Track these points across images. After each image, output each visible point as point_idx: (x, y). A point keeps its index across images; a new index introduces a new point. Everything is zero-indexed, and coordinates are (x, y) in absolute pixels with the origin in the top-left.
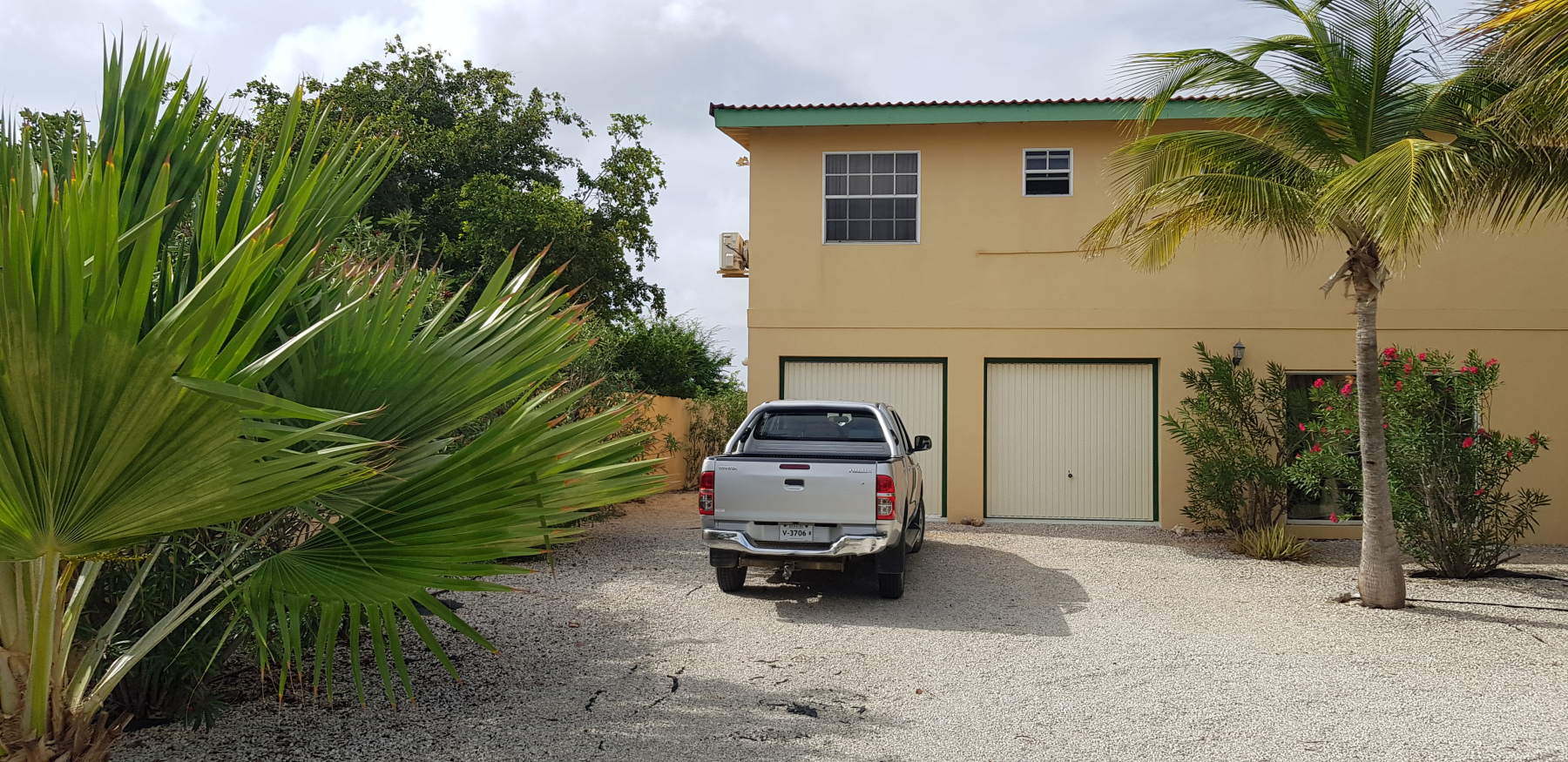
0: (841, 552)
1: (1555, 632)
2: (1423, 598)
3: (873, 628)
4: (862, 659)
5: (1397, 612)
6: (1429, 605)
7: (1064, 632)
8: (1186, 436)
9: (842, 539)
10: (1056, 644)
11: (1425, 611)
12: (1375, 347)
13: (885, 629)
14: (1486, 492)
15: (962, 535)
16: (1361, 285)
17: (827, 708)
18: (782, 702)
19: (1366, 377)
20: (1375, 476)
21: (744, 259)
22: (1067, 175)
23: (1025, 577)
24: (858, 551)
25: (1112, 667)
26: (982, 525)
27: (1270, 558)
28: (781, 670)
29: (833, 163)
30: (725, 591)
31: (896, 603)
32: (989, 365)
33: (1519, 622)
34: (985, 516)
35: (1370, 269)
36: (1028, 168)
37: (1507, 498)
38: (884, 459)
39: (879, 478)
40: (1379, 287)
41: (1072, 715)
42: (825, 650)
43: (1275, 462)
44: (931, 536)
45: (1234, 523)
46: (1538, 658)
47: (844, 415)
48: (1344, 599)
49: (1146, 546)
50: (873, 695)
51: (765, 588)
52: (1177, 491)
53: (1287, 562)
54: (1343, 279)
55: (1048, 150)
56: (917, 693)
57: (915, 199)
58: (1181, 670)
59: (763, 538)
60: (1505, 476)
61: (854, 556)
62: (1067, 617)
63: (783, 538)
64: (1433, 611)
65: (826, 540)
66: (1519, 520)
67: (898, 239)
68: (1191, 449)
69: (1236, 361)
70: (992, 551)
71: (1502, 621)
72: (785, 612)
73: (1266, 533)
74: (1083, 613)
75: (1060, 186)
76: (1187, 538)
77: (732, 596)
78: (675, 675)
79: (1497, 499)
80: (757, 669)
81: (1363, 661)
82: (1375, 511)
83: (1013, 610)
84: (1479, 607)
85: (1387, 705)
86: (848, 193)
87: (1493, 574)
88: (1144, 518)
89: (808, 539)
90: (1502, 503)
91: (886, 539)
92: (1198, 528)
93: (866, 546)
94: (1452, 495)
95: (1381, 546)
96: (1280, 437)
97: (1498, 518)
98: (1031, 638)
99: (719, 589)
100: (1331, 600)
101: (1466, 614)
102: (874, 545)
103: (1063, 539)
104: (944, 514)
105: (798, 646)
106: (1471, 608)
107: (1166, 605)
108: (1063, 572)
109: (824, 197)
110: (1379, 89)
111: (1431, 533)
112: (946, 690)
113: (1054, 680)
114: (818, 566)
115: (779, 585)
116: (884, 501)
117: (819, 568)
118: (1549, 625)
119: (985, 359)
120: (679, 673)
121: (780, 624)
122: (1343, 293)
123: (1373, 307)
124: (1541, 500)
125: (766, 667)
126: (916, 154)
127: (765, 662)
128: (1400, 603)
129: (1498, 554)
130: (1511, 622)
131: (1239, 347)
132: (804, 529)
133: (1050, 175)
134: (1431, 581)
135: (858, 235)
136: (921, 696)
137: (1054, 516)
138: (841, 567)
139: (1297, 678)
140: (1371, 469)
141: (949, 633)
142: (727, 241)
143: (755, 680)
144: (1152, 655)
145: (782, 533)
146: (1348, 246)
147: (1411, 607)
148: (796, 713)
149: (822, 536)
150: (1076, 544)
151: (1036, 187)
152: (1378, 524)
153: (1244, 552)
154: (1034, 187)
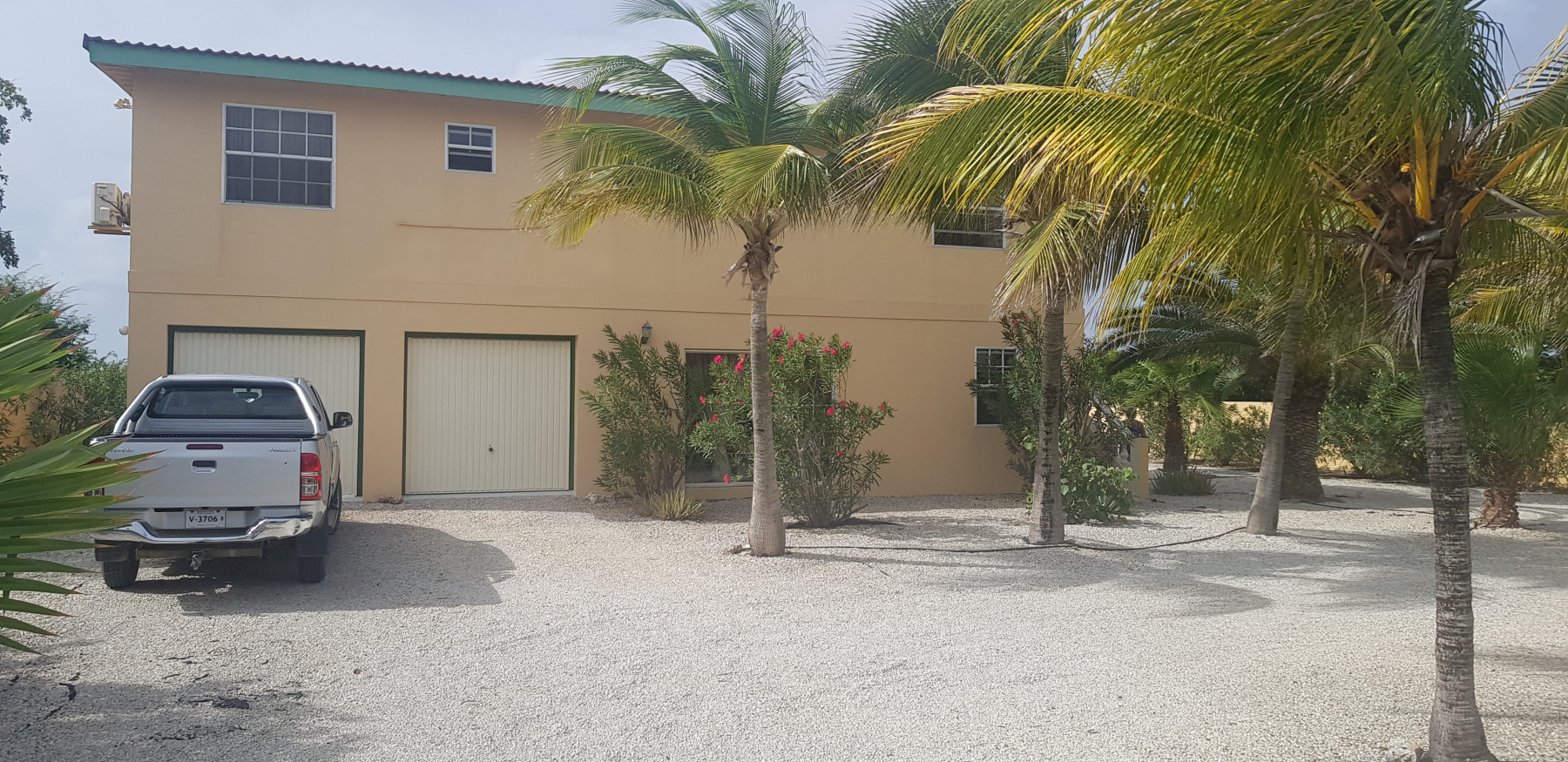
0: (259, 537)
1: (895, 567)
2: (797, 545)
3: (296, 614)
4: (290, 646)
5: (779, 558)
6: (802, 551)
7: (495, 600)
8: (602, 409)
9: (261, 523)
10: (487, 612)
11: (800, 556)
12: (765, 329)
13: (310, 613)
14: (843, 454)
15: (380, 513)
16: (756, 276)
17: (258, 699)
18: (206, 698)
19: (758, 356)
20: (764, 442)
21: (123, 214)
22: (489, 153)
23: (451, 551)
24: (279, 535)
25: (546, 628)
26: (400, 502)
27: (673, 518)
28: (198, 665)
29: (235, 116)
30: (112, 588)
31: (317, 586)
32: (409, 339)
33: (869, 560)
34: (404, 494)
35: (762, 262)
36: (450, 142)
37: (859, 458)
38: (308, 436)
39: (303, 457)
40: (769, 278)
41: (514, 676)
42: (246, 641)
43: (676, 432)
44: (348, 516)
45: (642, 489)
46: (886, 589)
47: (253, 390)
48: (737, 551)
49: (563, 513)
50: (307, 681)
51: (162, 581)
52: (591, 463)
53: (687, 521)
54: (741, 270)
55: (471, 126)
56: (355, 672)
57: (330, 162)
58: (608, 623)
59: (166, 526)
60: (858, 440)
61: (274, 540)
62: (496, 586)
63: (189, 525)
64: (807, 556)
65: (241, 525)
66: (867, 476)
67: (311, 203)
68: (604, 422)
69: (644, 340)
70: (413, 528)
71: (857, 560)
72: (191, 606)
73: (669, 497)
74: (511, 580)
75: (483, 164)
76: (599, 505)
77: (123, 593)
78: (70, 682)
79: (851, 460)
80: (169, 667)
81: (756, 602)
82: (764, 471)
83: (443, 584)
84: (840, 550)
85: (778, 637)
86: (252, 150)
87: (848, 523)
88: (560, 487)
89: (220, 524)
90: (855, 462)
91: (311, 520)
92: (610, 495)
93: (288, 529)
94: (819, 456)
95: (767, 503)
96: (681, 409)
97: (852, 475)
98: (465, 608)
99: (105, 586)
100: (726, 552)
101: (830, 556)
102: (298, 527)
103: (484, 512)
104: (359, 494)
105: (213, 639)
106: (834, 551)
107: (588, 567)
108: (488, 543)
109: (224, 152)
110: (771, 105)
111: (802, 490)
112: (385, 667)
113: (492, 645)
114: (232, 553)
115: (179, 578)
116: (309, 481)
117: (232, 555)
118: (891, 561)
119: (406, 333)
120: (74, 679)
121: (186, 618)
122: (741, 282)
123: (765, 296)
124: (883, 459)
125: (179, 663)
126: (331, 116)
127: (178, 659)
128: (781, 551)
129: (852, 505)
130: (864, 561)
131: (647, 327)
132: (215, 514)
133: (473, 151)
134: (802, 531)
135: (265, 195)
136: (359, 676)
137: (474, 490)
138: (259, 553)
139: (705, 622)
140: (762, 436)
141: (380, 612)
142: (102, 193)
143: (168, 679)
144: (580, 613)
145: (188, 520)
146: (745, 241)
147: (789, 553)
148: (224, 707)
149: (237, 520)
150: (497, 516)
151: (458, 161)
152: (765, 483)
153: (650, 514)
154: (457, 162)
